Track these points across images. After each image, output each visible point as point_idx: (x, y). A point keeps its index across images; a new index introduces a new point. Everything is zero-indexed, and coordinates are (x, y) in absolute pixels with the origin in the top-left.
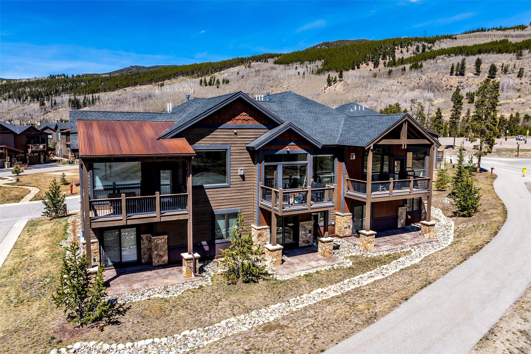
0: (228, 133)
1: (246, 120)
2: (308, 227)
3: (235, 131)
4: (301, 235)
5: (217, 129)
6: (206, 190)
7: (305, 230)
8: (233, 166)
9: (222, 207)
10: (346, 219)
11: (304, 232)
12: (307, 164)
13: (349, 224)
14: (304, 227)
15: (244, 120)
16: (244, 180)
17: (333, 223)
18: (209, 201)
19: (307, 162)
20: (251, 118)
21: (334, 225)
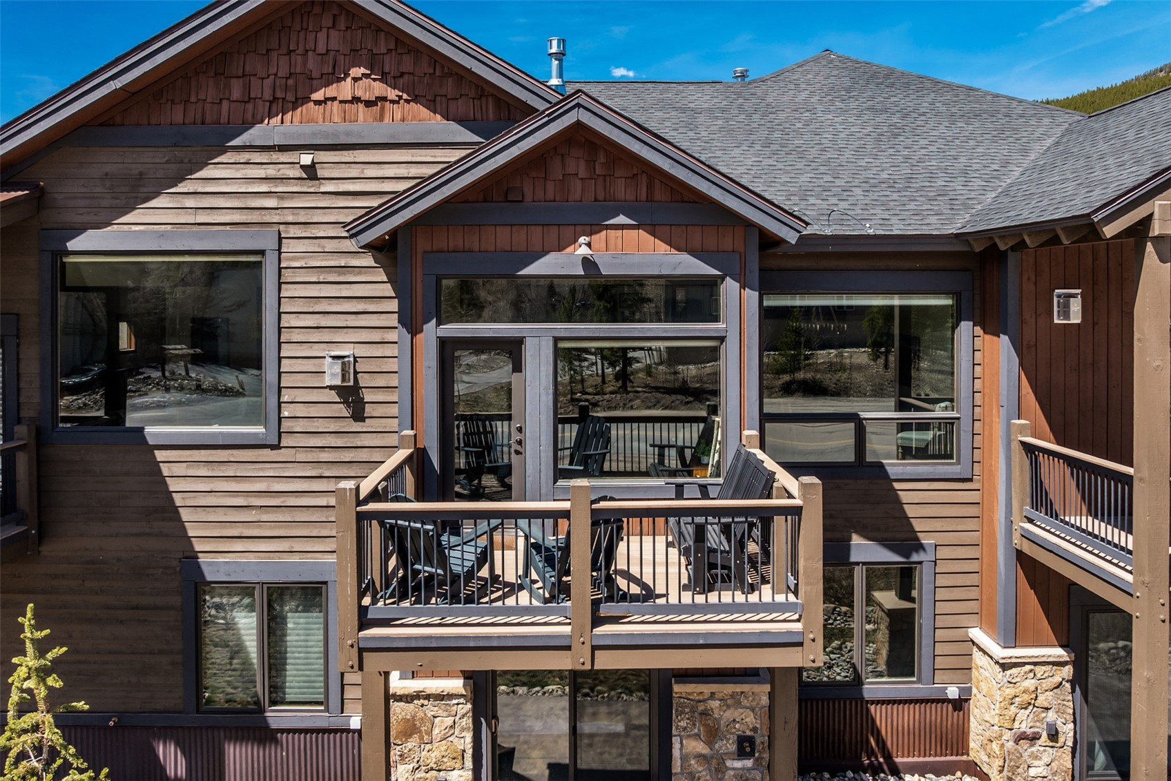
0: (271, 171)
1: (368, 104)
2: (729, 715)
3: (306, 159)
4: (684, 758)
5: (224, 150)
6: (160, 455)
7: (712, 735)
8: (297, 336)
9: (239, 546)
10: (1030, 684)
11: (700, 747)
12: (722, 339)
13: (1051, 716)
14: (705, 714)
15: (356, 100)
16: (359, 416)
17: (953, 692)
18: (175, 510)
19: (721, 325)
20: (392, 94)
21: (960, 705)
